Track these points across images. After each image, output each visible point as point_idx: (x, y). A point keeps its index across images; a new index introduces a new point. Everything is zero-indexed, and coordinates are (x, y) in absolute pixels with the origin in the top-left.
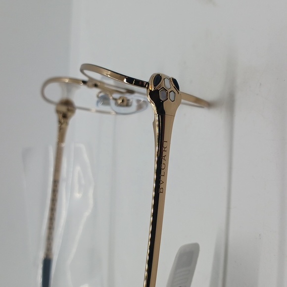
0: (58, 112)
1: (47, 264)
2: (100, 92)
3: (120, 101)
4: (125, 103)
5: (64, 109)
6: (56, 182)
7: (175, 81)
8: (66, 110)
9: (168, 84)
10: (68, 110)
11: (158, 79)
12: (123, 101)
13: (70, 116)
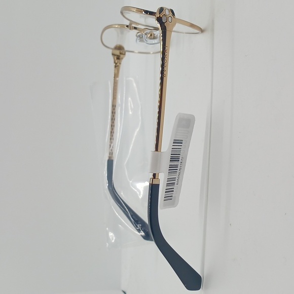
0: (113, 54)
1: (110, 163)
2: (138, 33)
3: (149, 35)
4: (153, 36)
5: (117, 52)
6: (114, 106)
7: (172, 11)
8: (119, 53)
9: (167, 12)
10: (120, 53)
11: (161, 10)
12: (151, 35)
13: (122, 59)
